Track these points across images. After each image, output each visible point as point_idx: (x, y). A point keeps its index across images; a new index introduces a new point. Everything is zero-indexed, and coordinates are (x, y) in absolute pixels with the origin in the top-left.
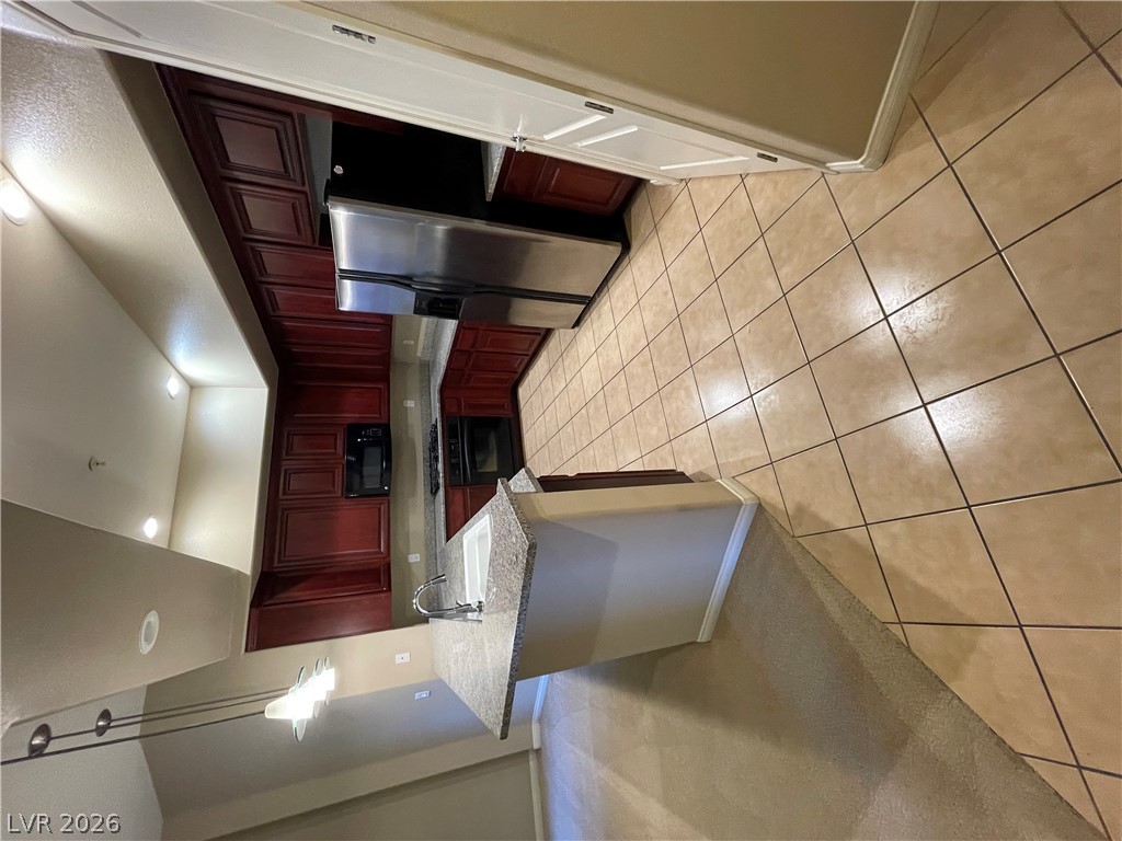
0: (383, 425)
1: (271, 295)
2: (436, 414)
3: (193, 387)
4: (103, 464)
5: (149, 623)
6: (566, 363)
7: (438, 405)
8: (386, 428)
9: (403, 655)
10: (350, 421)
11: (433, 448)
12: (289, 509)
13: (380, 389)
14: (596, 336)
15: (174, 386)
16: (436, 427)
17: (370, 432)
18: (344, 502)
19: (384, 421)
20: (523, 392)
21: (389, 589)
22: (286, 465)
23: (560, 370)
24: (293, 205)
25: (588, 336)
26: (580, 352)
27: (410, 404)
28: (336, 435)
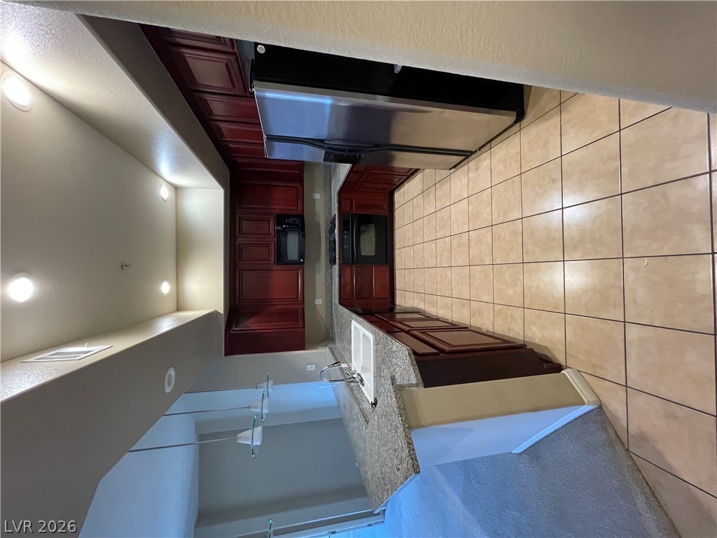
0: (300, 216)
1: (219, 129)
2: (335, 211)
3: (176, 189)
4: (130, 266)
5: (170, 375)
6: (439, 193)
7: (337, 205)
8: (302, 218)
9: (310, 366)
10: (278, 212)
11: (332, 231)
12: (243, 270)
13: (297, 187)
14: (471, 184)
15: (165, 193)
16: (335, 220)
17: (291, 221)
18: (275, 267)
19: (301, 213)
20: (398, 196)
21: (304, 326)
22: (240, 240)
23: (432, 196)
24: (227, 65)
25: (463, 181)
26: (453, 191)
27: (317, 196)
28: (269, 221)
